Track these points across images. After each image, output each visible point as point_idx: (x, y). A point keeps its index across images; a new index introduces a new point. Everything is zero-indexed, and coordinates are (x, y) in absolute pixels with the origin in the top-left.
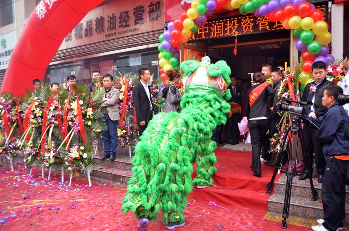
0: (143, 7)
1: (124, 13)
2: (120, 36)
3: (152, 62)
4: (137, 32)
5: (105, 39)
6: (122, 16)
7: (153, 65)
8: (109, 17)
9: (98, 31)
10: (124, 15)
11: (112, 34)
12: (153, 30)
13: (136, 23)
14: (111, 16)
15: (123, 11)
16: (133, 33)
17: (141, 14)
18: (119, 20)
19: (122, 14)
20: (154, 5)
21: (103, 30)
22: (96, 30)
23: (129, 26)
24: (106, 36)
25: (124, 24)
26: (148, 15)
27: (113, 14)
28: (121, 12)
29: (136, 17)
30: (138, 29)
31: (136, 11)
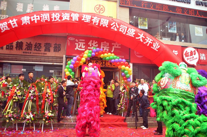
0: (51, 44)
1: (38, 44)
2: (33, 55)
3: (50, 71)
4: (45, 55)
5: (22, 54)
6: (37, 45)
7: (50, 72)
8: (27, 43)
9: (18, 48)
10: (38, 45)
11: (28, 53)
12: (56, 56)
13: (45, 51)
14: (29, 43)
15: (37, 43)
16: (43, 55)
17: (49, 47)
18: (34, 47)
19: (37, 44)
20: (57, 45)
21: (22, 49)
22: (16, 48)
23: (41, 51)
24: (24, 53)
25: (38, 49)
26: (53, 48)
27: (30, 42)
28: (36, 43)
29: (46, 48)
30: (46, 54)
31: (46, 45)
